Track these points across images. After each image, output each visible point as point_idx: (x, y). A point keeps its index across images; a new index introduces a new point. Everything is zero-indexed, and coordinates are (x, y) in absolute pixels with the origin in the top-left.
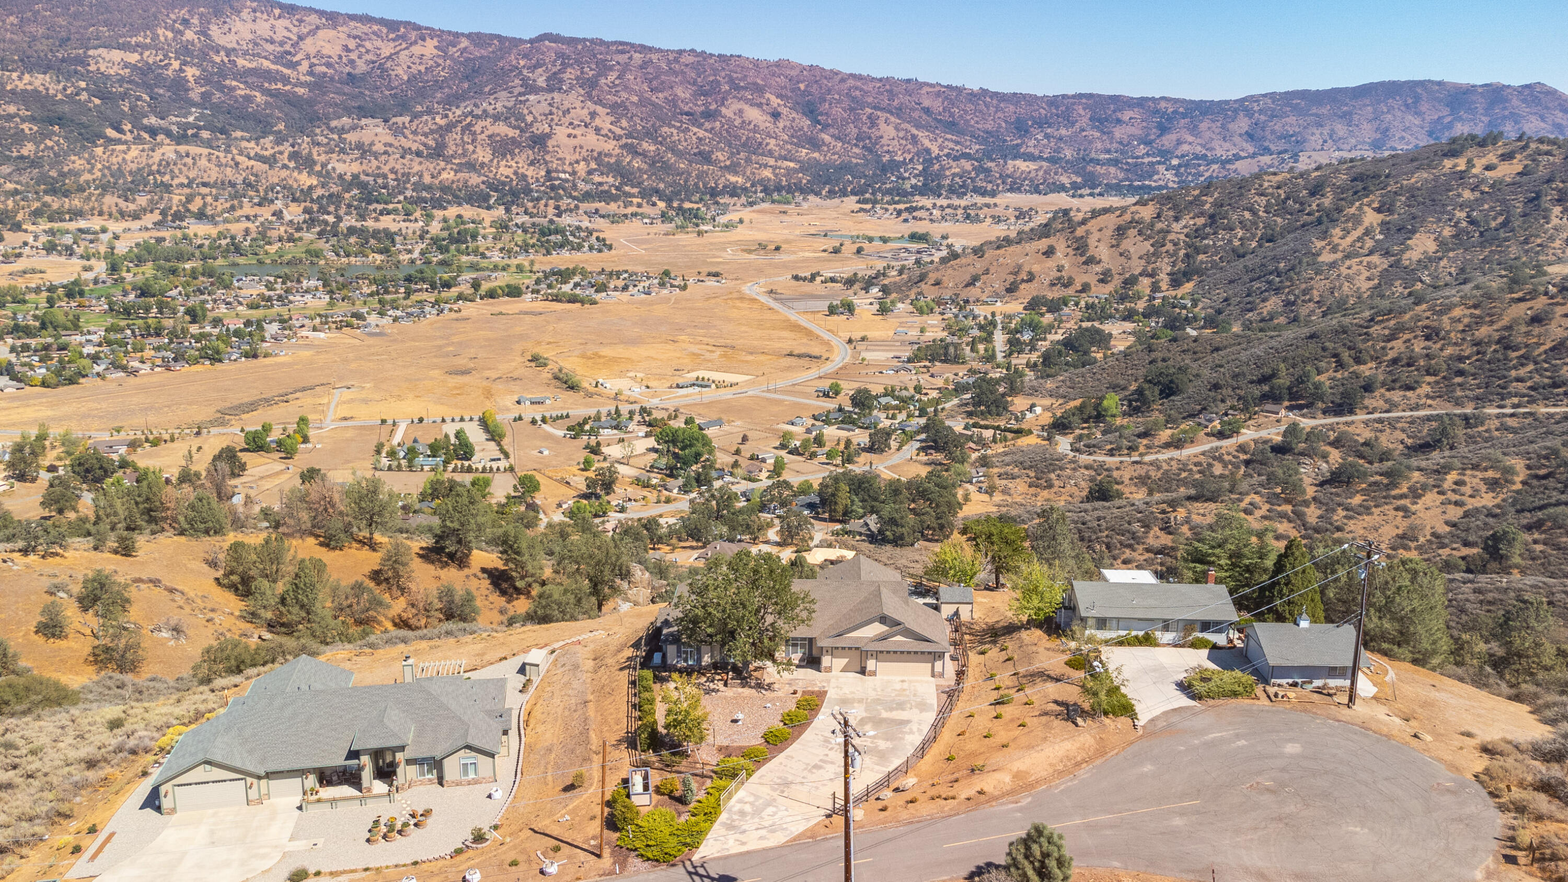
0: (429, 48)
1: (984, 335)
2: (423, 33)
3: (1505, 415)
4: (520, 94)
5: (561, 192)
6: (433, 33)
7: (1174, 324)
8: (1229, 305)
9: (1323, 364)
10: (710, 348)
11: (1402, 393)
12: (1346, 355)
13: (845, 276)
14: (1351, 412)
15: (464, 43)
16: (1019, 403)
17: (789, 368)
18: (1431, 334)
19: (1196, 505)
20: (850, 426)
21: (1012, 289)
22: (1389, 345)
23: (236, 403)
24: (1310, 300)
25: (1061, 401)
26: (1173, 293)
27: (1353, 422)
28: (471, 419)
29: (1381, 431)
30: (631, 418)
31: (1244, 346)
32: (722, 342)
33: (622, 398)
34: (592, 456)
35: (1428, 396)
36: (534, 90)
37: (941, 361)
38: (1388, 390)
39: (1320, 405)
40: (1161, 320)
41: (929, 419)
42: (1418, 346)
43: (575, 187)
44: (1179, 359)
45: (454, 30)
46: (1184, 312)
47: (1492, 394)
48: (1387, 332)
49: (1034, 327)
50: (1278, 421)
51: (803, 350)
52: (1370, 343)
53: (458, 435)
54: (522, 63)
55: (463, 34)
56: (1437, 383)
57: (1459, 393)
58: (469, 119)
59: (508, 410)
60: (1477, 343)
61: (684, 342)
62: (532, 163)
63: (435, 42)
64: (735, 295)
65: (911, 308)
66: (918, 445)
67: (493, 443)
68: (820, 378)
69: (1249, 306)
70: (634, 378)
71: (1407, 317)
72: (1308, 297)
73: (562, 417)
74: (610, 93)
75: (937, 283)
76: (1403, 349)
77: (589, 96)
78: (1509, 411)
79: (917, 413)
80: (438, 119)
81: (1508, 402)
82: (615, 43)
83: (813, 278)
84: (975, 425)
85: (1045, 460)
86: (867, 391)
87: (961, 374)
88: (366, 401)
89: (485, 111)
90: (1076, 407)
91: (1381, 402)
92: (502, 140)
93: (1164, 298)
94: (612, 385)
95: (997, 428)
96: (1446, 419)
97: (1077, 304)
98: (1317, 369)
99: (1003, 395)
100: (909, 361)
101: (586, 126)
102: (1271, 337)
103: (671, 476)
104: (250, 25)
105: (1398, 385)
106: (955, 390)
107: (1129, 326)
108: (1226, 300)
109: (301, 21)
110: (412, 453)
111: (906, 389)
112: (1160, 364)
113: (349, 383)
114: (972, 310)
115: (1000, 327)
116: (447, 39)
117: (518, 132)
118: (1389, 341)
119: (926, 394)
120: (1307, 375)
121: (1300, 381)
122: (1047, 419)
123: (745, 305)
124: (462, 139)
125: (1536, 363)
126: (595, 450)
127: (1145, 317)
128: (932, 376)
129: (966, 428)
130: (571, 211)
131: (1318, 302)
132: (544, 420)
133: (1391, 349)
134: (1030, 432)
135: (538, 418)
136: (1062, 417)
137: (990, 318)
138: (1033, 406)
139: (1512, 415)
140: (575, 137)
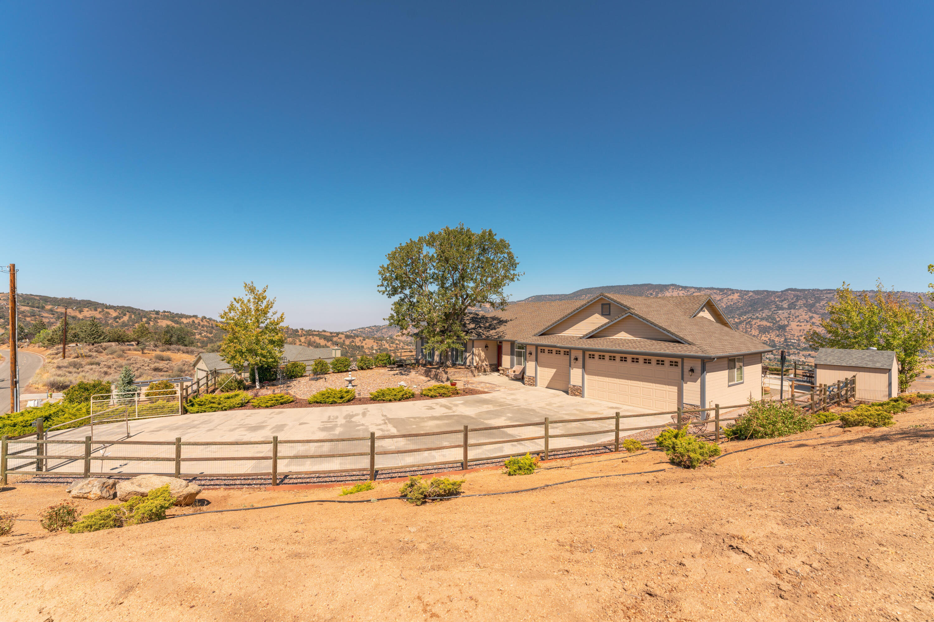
0: (736, 296)
2: (733, 291)
4: (774, 311)
5: (792, 347)
6: (737, 291)
15: (751, 294)
36: (782, 309)
43: (799, 345)
45: (747, 290)
54: (777, 299)
55: (751, 291)
58: (749, 320)
62: (778, 336)
63: (738, 294)
74: (821, 309)
77: (810, 311)
80: (736, 320)
82: (824, 290)
89: (757, 317)
92: (764, 327)
101: (807, 322)
104: (671, 293)
109: (688, 291)
116: (743, 293)
117: (772, 324)
124: (746, 327)
130: (795, 354)
140: (801, 326)
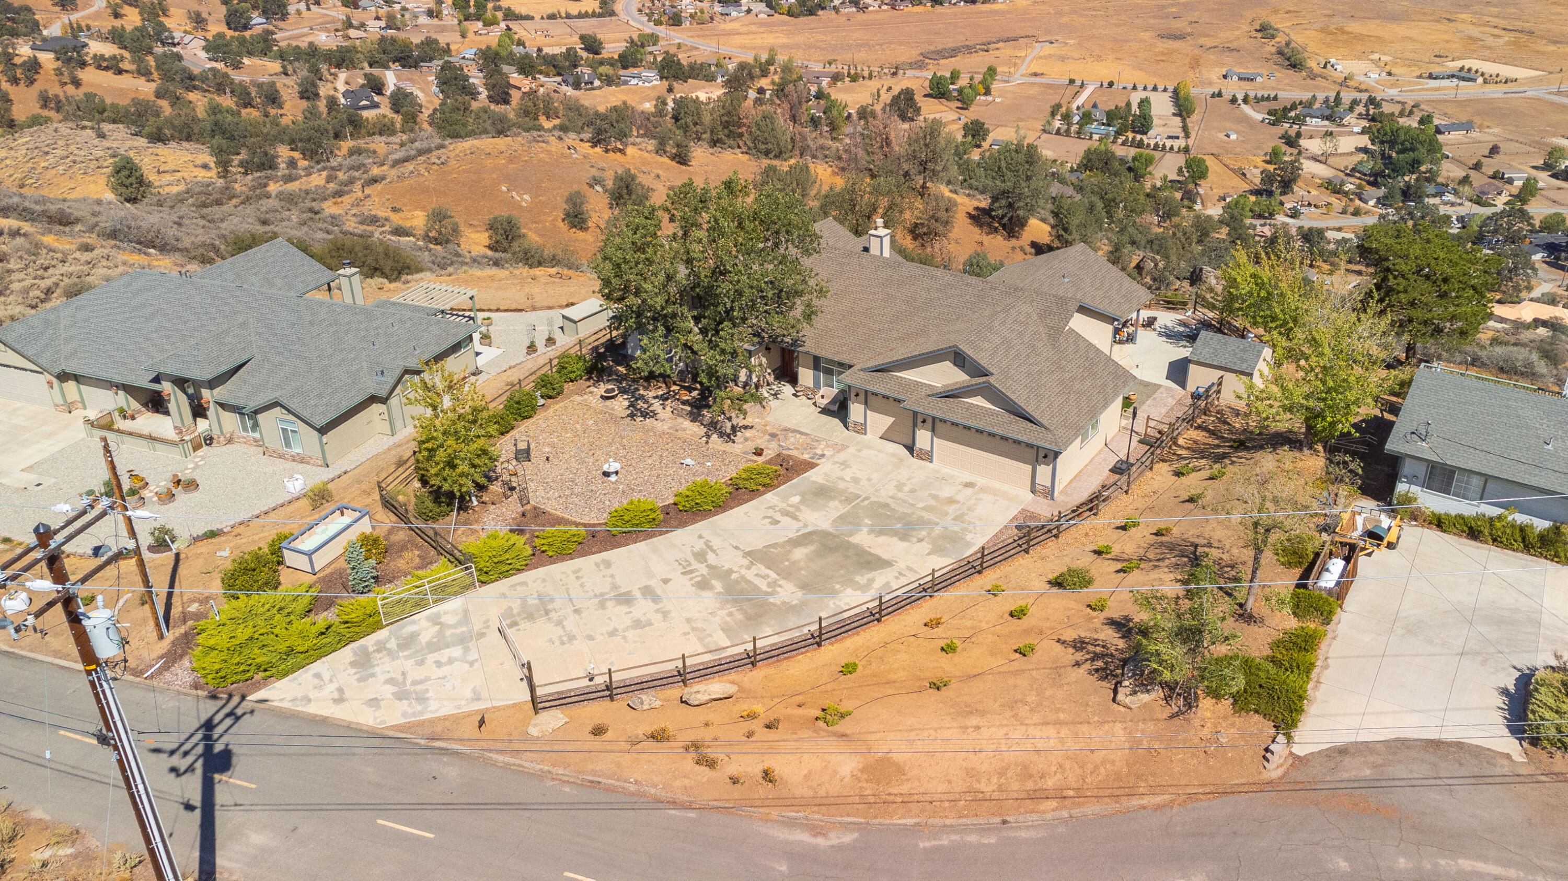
10: (1497, 32)
23: (940, 47)
28: (1165, 90)
30: (1351, 109)
32: (1518, 25)
33: (1351, 83)
34: (1285, 148)
53: (1144, 103)
59: (1210, 84)
61: (1463, 21)
67: (1179, 119)
70: (1375, 62)
73: (1268, 99)
88: (1063, 59)
94: (1343, 67)
103: (1374, 184)
110: (1087, 118)
113: (1053, 38)
126: (1291, 142)
132: (1245, 100)
135: (1240, 97)
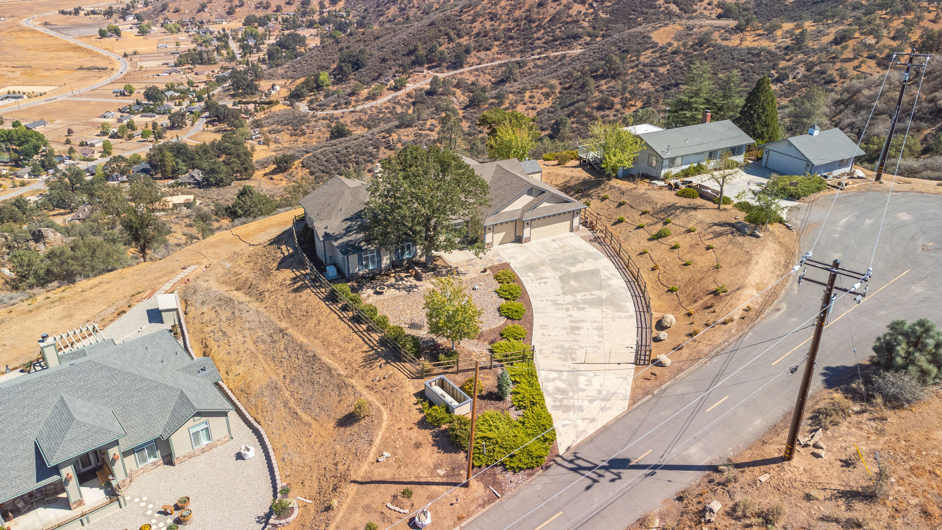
1: (223, 44)
3: (536, 59)
7: (341, 27)
8: (368, 13)
9: (441, 40)
10: (10, 69)
11: (484, 53)
12: (452, 33)
13: (104, 9)
14: (462, 67)
16: (264, 85)
17: (84, 78)
18: (493, 17)
19: (401, 130)
20: (150, 114)
21: (230, 12)
22: (473, 25)
24: (413, 7)
25: (290, 81)
26: (334, 9)
27: (463, 72)
29: (479, 76)
31: (393, 34)
32: (18, 63)
35: (497, 53)
37: (198, 64)
38: (477, 52)
39: (445, 64)
40: (331, 25)
41: (206, 103)
42: (488, 24)
44: (356, 46)
46: (343, 20)
47: (527, 48)
48: (470, 18)
49: (254, 36)
50: (425, 77)
51: (90, 65)
52: (463, 25)
56: (500, 45)
57: (512, 50)
60: (516, 20)
64: (16, 28)
65: (163, 30)
66: (205, 120)
68: (113, 83)
69: (380, 13)
71: (479, 8)
72: (411, 5)
75: (177, 11)
76: (480, 27)
78: (537, 57)
79: (196, 99)
81: (535, 52)
83: (77, 12)
84: (240, 102)
85: (296, 118)
86: (155, 88)
87: (216, 71)
90: (303, 83)
91: (476, 59)
93: (329, 12)
95: (255, 102)
96: (510, 65)
97: (276, 20)
98: (439, 43)
99: (252, 80)
100: (176, 65)
102: (407, 27)
103: (17, 166)
105: (482, 48)
106: (217, 81)
107: (313, 31)
108: (366, 10)
111: (182, 84)
112: (346, 50)
114: (207, 29)
115: (231, 38)
118: (472, 23)
119: (197, 86)
120: (434, 47)
121: (432, 50)
122: (285, 93)
123: (27, 35)
125: (544, 29)
127: (321, 25)
128: (196, 74)
129: (234, 104)
131: (417, 8)
133: (475, 27)
134: (277, 102)
136: (296, 90)
137: (222, 33)
138: (273, 86)
139: (539, 59)
